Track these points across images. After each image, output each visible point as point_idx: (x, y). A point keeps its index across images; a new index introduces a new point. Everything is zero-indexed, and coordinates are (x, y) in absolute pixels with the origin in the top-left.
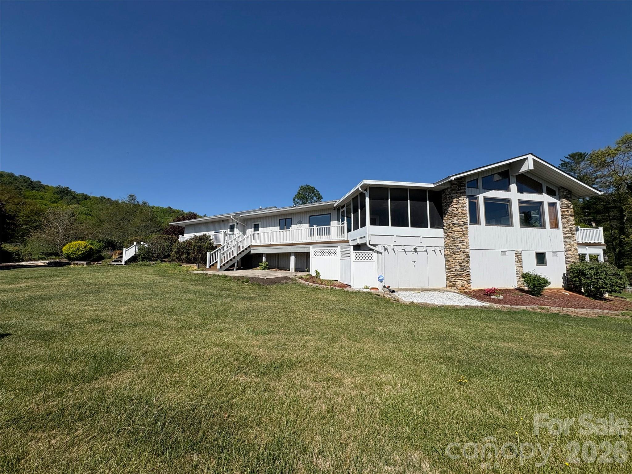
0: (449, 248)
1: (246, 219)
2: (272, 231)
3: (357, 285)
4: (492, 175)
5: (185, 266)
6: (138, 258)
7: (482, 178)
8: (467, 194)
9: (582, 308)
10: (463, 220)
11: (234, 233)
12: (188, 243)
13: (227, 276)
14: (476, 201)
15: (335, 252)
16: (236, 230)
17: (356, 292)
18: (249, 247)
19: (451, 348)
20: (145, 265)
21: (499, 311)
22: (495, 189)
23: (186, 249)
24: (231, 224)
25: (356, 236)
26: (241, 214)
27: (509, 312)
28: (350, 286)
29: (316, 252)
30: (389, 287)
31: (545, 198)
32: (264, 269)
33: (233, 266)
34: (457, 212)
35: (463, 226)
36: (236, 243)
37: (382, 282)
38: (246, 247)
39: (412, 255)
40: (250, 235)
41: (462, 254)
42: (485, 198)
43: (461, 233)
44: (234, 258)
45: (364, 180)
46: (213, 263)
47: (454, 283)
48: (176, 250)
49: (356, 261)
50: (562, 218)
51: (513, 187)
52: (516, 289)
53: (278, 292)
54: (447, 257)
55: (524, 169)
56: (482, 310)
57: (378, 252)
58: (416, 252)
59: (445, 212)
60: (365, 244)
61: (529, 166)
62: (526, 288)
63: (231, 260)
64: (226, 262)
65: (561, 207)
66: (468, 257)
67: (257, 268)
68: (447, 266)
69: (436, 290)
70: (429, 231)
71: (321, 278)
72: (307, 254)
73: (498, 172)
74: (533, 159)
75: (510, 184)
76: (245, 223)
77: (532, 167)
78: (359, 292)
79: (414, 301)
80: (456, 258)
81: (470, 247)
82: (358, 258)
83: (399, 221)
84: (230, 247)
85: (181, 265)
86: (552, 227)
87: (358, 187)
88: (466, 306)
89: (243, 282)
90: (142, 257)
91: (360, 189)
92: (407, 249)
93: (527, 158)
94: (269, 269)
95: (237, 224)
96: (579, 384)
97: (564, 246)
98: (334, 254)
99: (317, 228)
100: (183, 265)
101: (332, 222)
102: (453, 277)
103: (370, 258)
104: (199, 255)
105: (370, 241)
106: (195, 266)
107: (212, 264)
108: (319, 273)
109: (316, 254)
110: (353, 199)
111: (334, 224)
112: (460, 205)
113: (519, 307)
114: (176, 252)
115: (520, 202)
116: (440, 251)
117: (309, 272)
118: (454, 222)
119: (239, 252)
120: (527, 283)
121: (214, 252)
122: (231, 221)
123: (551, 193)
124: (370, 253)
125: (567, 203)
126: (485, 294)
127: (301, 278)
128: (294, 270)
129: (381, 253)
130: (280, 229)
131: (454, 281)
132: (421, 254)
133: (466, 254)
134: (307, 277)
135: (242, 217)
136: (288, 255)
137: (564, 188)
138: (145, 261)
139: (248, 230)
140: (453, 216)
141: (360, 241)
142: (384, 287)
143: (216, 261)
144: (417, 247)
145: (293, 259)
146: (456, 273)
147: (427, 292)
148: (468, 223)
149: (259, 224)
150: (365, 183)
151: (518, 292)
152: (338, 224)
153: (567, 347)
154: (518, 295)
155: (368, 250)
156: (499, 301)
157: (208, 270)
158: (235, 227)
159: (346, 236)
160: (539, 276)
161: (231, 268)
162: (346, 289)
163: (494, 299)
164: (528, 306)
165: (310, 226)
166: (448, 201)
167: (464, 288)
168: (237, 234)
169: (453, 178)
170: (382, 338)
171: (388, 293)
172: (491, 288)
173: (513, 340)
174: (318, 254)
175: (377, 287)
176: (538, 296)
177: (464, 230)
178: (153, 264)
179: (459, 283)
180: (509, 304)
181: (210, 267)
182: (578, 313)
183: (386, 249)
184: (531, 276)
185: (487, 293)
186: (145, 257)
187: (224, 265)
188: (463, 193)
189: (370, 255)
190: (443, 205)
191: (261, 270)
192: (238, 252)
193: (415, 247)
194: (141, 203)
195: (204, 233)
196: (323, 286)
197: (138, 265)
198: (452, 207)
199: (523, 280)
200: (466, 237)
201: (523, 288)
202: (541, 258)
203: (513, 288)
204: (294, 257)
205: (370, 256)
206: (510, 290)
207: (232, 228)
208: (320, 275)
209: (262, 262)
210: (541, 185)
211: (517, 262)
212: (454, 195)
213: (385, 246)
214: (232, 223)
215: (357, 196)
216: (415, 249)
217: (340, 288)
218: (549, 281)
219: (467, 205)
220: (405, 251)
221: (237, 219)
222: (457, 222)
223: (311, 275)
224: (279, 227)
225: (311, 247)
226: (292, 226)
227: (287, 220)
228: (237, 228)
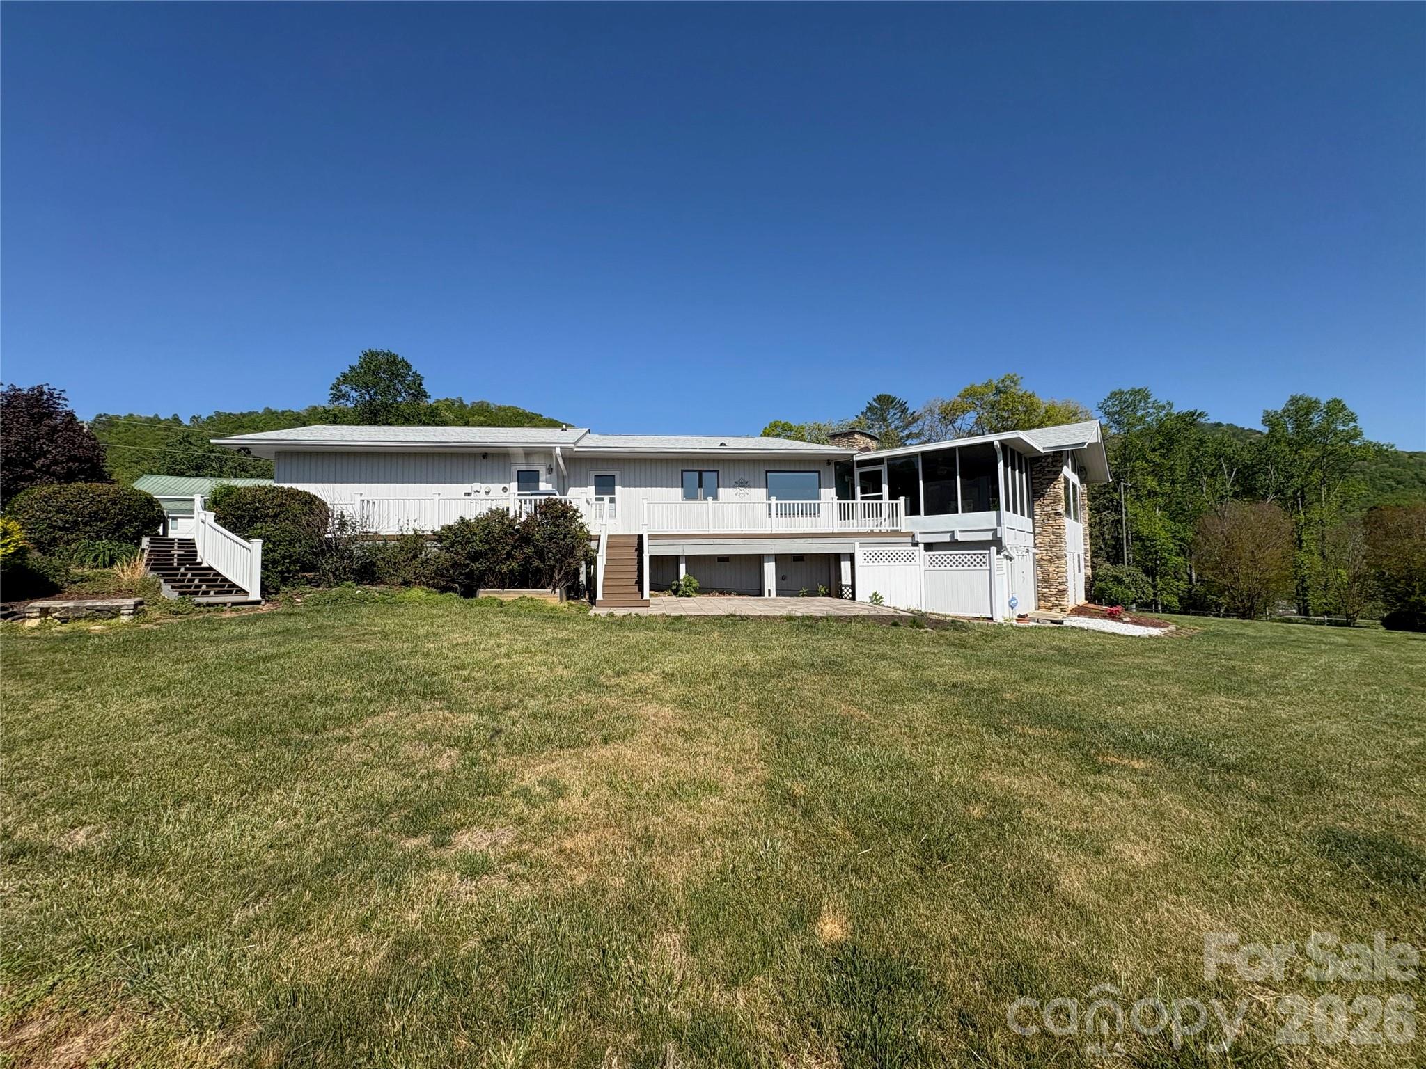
0: (1047, 550)
15: (913, 556)
16: (547, 489)
24: (524, 468)
25: (944, 527)
29: (868, 554)
30: (1026, 615)
32: (689, 594)
39: (1021, 560)
50: (1083, 510)
54: (1042, 563)
57: (1008, 558)
58: (1023, 556)
59: (1038, 493)
61: (1097, 436)
65: (1082, 494)
67: (665, 592)
68: (1040, 578)
70: (1026, 523)
77: (1099, 439)
80: (1062, 566)
92: (1019, 551)
94: (697, 593)
95: (550, 470)
97: (1083, 547)
98: (910, 559)
101: (820, 493)
106: (549, 597)
108: (879, 598)
109: (868, 559)
116: (1031, 553)
118: (1059, 511)
122: (521, 460)
128: (773, 594)
129: (1012, 560)
139: (571, 489)
140: (1056, 502)
141: (963, 537)
144: (1023, 548)
145: (770, 569)
149: (613, 476)
158: (543, 477)
159: (903, 524)
174: (873, 559)
181: (603, 595)
183: (1012, 553)
185: (1110, 614)
190: (1035, 481)
198: (1056, 487)
204: (773, 564)
207: (526, 478)
209: (678, 576)
213: (1011, 546)
214: (528, 464)
215: (947, 451)
216: (1023, 551)
220: (1019, 556)
224: (680, 489)
225: (857, 544)
226: (721, 489)
227: (704, 473)
228: (548, 482)
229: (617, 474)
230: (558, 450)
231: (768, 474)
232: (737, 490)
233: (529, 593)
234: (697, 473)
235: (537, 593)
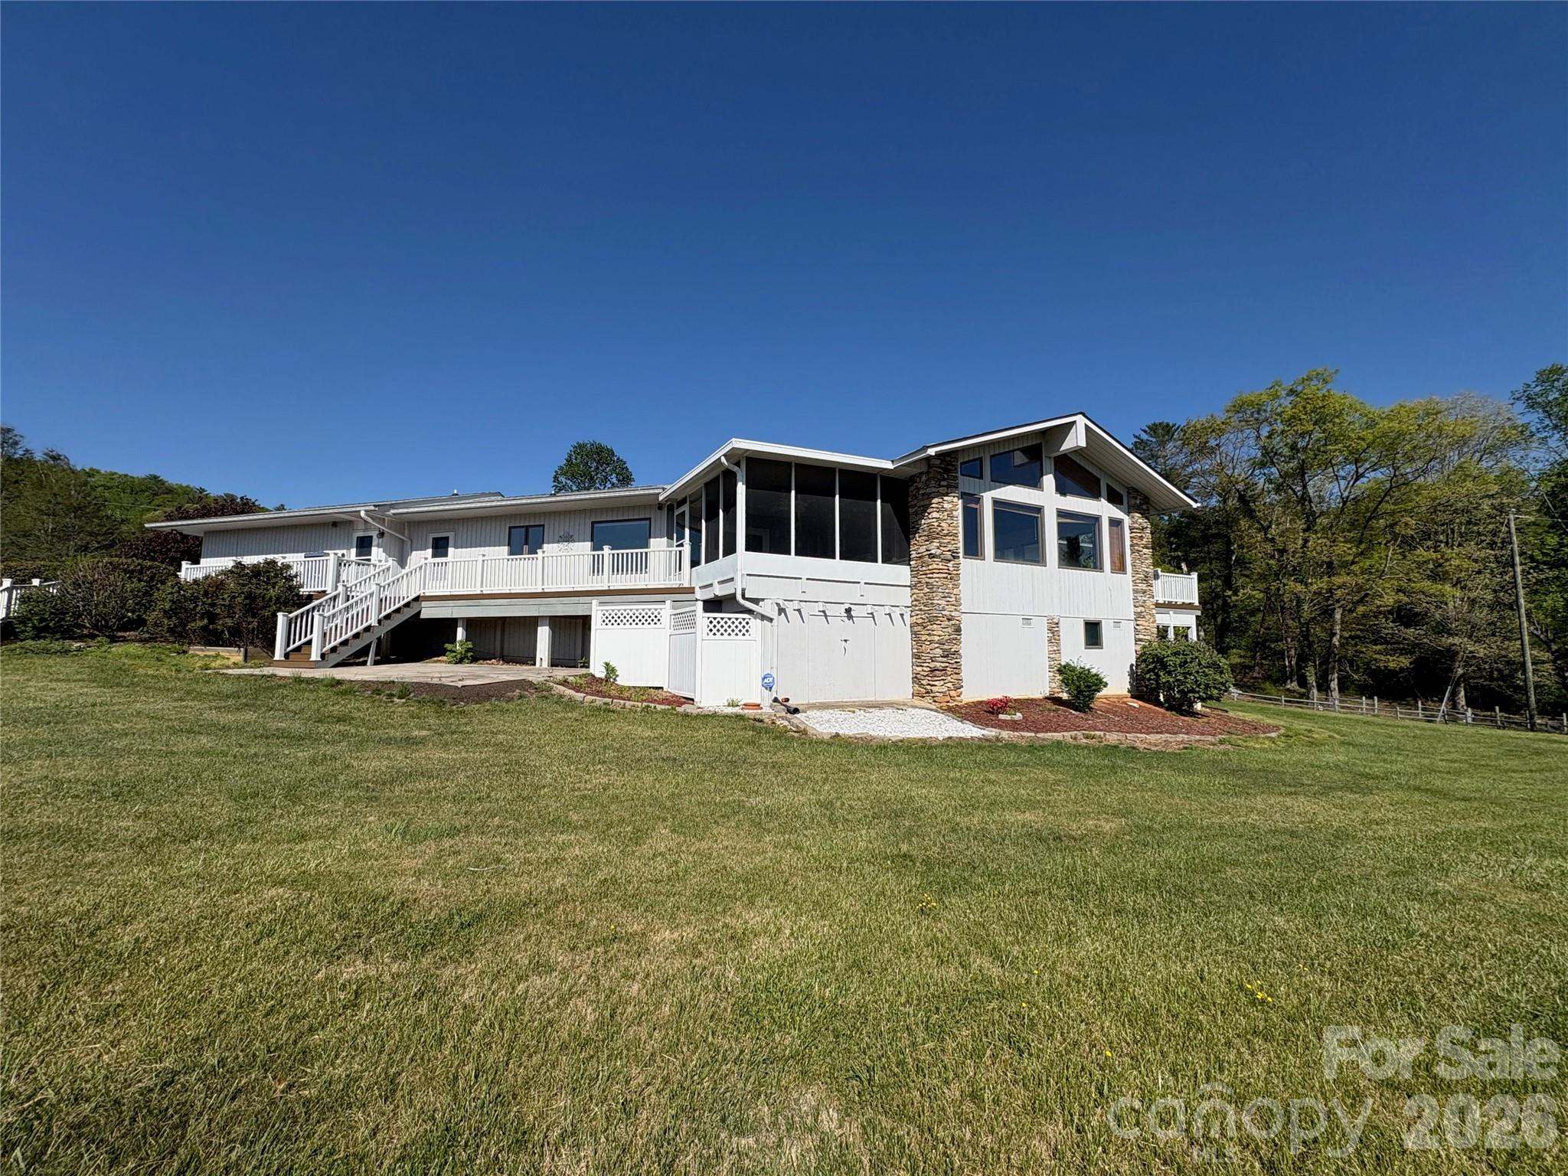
0: (921, 610)
1: (409, 523)
2: (486, 558)
3: (711, 698)
4: (1009, 452)
5: (199, 653)
6: (19, 628)
7: (991, 457)
8: (961, 489)
9: (1157, 733)
10: (950, 547)
11: (369, 560)
12: (212, 586)
13: (339, 682)
14: (978, 507)
15: (659, 617)
16: (377, 553)
17: (706, 716)
18: (417, 599)
19: (909, 834)
20: (47, 651)
21: (1012, 747)
22: (1014, 484)
23: (204, 603)
24: (361, 534)
25: (711, 578)
26: (392, 506)
27: (1032, 748)
28: (692, 700)
29: (607, 615)
30: (787, 700)
31: (1102, 509)
32: (460, 661)
33: (364, 651)
34: (940, 529)
35: (950, 561)
36: (374, 588)
37: (771, 688)
38: (406, 601)
39: (839, 624)
40: (420, 568)
41: (947, 623)
42: (996, 502)
43: (945, 575)
44: (368, 629)
45: (734, 439)
46: (298, 644)
47: (928, 687)
48: (167, 606)
49: (708, 638)
50: (1133, 553)
51: (1049, 480)
52: (1047, 698)
53: (497, 722)
54: (916, 629)
55: (1068, 444)
56: (981, 744)
57: (763, 617)
58: (850, 617)
59: (914, 527)
60: (733, 597)
61: (1076, 439)
62: (1065, 696)
63: (357, 636)
64: (339, 640)
65: (1131, 529)
66: (958, 630)
67: (440, 658)
68: (915, 651)
69: (891, 705)
70: (878, 570)
71: (619, 682)
72: (585, 621)
73: (1021, 446)
74: (1086, 425)
75: (1042, 476)
76: (406, 532)
77: (1083, 443)
78: (714, 715)
79: (841, 732)
80: (935, 633)
81: (963, 608)
82: (715, 630)
83: (815, 545)
84: (355, 599)
85: (185, 652)
86: (1113, 571)
87: (719, 454)
88: (950, 738)
89: (391, 696)
90: (34, 627)
91: (723, 460)
92: (831, 610)
93: (1074, 422)
94: (474, 660)
95: (382, 534)
96: (1142, 885)
97: (1133, 609)
98: (656, 620)
99: (613, 555)
100: (191, 652)
101: (652, 540)
102: (927, 675)
103: (744, 631)
104: (250, 619)
105: (743, 590)
106: (234, 655)
107: (292, 647)
108: (613, 670)
109: (607, 621)
110: (707, 485)
111: (659, 546)
112: (946, 513)
113: (1049, 735)
114: (165, 612)
115: (1061, 513)
116: (902, 615)
117: (588, 667)
118: (933, 552)
119: (384, 614)
120: (1067, 685)
121: (302, 614)
122: (362, 526)
123: (1114, 498)
124: (744, 619)
125: (1140, 521)
126: (989, 711)
127: (565, 683)
128: (545, 664)
129: (771, 620)
130: (511, 553)
131: (929, 684)
132: (862, 624)
133: (953, 622)
134: (582, 681)
135: (398, 516)
136: (532, 623)
137: (1137, 491)
138: (45, 638)
139: (414, 553)
140: (930, 538)
141: (721, 590)
142: (776, 700)
143: (308, 637)
144: (851, 606)
145: (544, 633)
146: (932, 665)
147: (870, 710)
148: (961, 555)
149: (447, 538)
150: (736, 446)
151: (1049, 705)
152: (668, 546)
153: (1126, 813)
154: (1049, 710)
155: (741, 612)
156: (1014, 726)
157: (279, 664)
158: (375, 541)
159: (687, 577)
160: (1089, 670)
161: (357, 658)
162: (680, 710)
163: (1004, 721)
164: (1065, 734)
165: (594, 549)
166: (922, 503)
167: (948, 699)
168: (378, 564)
169: (932, 452)
170: (758, 823)
171: (784, 714)
172: (1000, 696)
173: (1031, 805)
174: (613, 621)
175: (758, 702)
176: (1085, 712)
177: (951, 569)
178: (79, 649)
179: (939, 687)
180: (1032, 731)
181: (287, 655)
182: (1150, 744)
183: (781, 611)
184: (1074, 669)
185: (993, 708)
186: (47, 625)
187: (334, 650)
188: (952, 488)
189: (744, 623)
190: (911, 510)
191: (450, 662)
192: (380, 612)
193: (847, 606)
194: (38, 456)
195: (270, 557)
196: (622, 702)
197: (18, 651)
198: (930, 516)
199: (1061, 678)
200: (956, 586)
201: (1060, 695)
202: (1093, 633)
203: (1041, 696)
204: (547, 629)
205: (744, 627)
206: (1036, 700)
207: (364, 546)
208: (617, 676)
209: (453, 640)
210: (1098, 480)
211: (1050, 641)
212: (934, 490)
213: (780, 602)
214: (365, 530)
215: (717, 478)
216: (848, 611)
217: (667, 707)
218: (1104, 680)
219: (959, 513)
220: (826, 616)
221: (382, 521)
222: (939, 552)
223: (593, 676)
224: (506, 547)
225: (596, 603)
226: (546, 545)
227: (530, 529)
228: (378, 546)
229: (451, 535)
230: (363, 514)
231: (596, 525)
232: (562, 545)
233: (223, 651)
234: (524, 530)
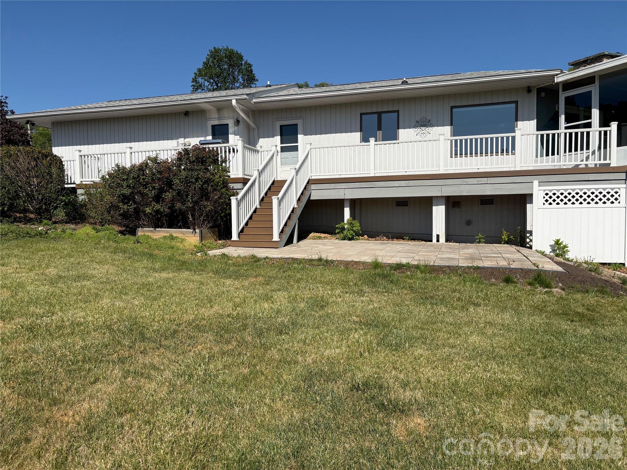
15: (616, 196)
18: (309, 182)
24: (216, 122)
26: (253, 96)
29: (551, 194)
33: (293, 231)
36: (294, 172)
38: (305, 183)
44: (294, 210)
46: (242, 225)
63: (290, 218)
64: (284, 222)
85: (134, 234)
95: (236, 123)
98: (612, 199)
100: (140, 234)
101: (518, 124)
106: (189, 236)
107: (240, 228)
109: (551, 200)
111: (525, 129)
117: (531, 244)
119: (298, 196)
121: (243, 197)
128: (442, 239)
139: (260, 139)
145: (440, 212)
149: (297, 125)
157: (236, 245)
158: (231, 130)
159: (614, 156)
161: (291, 238)
174: (558, 200)
181: (240, 234)
187: (283, 230)
204: (443, 208)
207: (219, 133)
209: (342, 219)
214: (219, 119)
224: (359, 133)
225: (536, 183)
226: (400, 130)
227: (383, 115)
228: (235, 134)
229: (299, 123)
230: (234, 102)
231: (454, 110)
232: (418, 130)
233: (175, 232)
234: (376, 115)
235: (182, 233)
